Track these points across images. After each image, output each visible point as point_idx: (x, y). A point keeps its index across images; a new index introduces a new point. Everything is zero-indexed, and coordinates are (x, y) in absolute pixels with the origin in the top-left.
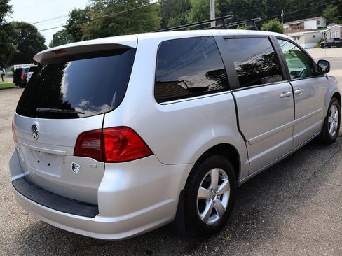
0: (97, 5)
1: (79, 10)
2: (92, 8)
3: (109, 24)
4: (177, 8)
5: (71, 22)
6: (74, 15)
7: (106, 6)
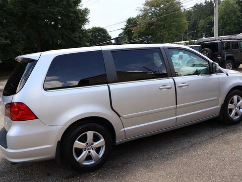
0: (144, 14)
1: (133, 18)
2: (141, 16)
3: (150, 27)
4: (207, 12)
5: (127, 26)
6: (129, 21)
7: (150, 14)
